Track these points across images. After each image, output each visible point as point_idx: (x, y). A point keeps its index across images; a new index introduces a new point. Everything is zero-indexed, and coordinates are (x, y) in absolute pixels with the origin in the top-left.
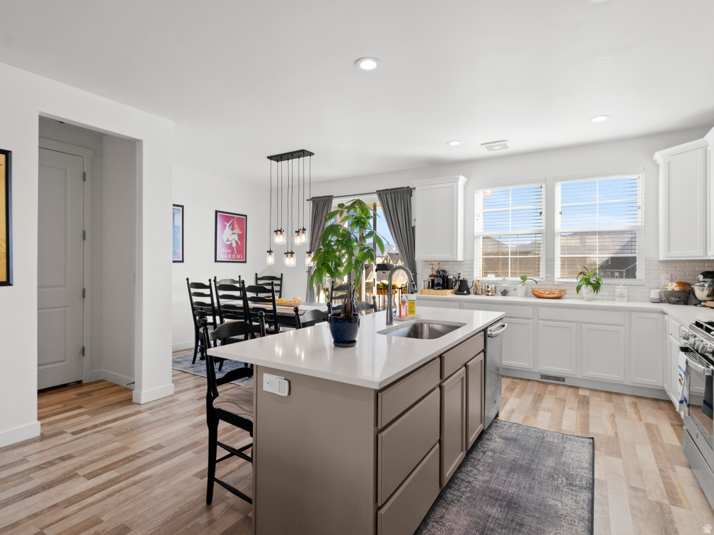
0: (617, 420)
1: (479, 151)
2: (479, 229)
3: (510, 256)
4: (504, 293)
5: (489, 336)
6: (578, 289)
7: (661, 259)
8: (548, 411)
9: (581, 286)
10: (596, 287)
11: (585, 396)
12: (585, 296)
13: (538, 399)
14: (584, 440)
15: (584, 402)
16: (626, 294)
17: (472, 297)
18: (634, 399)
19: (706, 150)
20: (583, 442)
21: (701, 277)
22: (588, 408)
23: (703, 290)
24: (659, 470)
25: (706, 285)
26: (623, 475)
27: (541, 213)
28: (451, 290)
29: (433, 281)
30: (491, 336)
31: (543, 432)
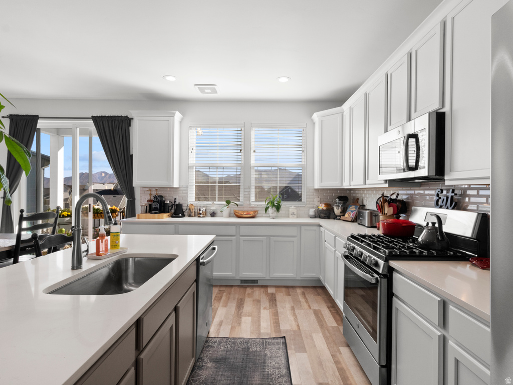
0: (297, 312)
1: (192, 92)
2: (192, 160)
3: (217, 184)
4: (213, 215)
5: (201, 264)
6: (266, 209)
7: (316, 187)
8: (249, 316)
9: (268, 207)
10: (278, 208)
11: (272, 294)
12: (271, 215)
13: (240, 305)
14: (278, 341)
15: (273, 299)
16: (296, 213)
17: (186, 219)
18: (302, 290)
19: (343, 115)
20: (278, 344)
21: (337, 200)
22: (276, 305)
23: (338, 209)
24: (332, 355)
25: (340, 206)
26: (311, 371)
27: (241, 150)
28: (168, 214)
29: (150, 206)
30: (203, 264)
31: (247, 341)
